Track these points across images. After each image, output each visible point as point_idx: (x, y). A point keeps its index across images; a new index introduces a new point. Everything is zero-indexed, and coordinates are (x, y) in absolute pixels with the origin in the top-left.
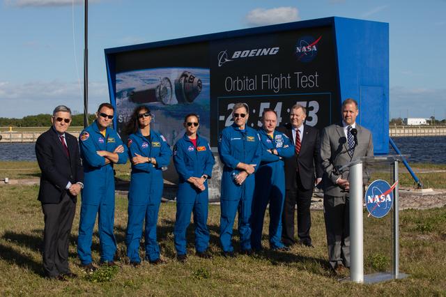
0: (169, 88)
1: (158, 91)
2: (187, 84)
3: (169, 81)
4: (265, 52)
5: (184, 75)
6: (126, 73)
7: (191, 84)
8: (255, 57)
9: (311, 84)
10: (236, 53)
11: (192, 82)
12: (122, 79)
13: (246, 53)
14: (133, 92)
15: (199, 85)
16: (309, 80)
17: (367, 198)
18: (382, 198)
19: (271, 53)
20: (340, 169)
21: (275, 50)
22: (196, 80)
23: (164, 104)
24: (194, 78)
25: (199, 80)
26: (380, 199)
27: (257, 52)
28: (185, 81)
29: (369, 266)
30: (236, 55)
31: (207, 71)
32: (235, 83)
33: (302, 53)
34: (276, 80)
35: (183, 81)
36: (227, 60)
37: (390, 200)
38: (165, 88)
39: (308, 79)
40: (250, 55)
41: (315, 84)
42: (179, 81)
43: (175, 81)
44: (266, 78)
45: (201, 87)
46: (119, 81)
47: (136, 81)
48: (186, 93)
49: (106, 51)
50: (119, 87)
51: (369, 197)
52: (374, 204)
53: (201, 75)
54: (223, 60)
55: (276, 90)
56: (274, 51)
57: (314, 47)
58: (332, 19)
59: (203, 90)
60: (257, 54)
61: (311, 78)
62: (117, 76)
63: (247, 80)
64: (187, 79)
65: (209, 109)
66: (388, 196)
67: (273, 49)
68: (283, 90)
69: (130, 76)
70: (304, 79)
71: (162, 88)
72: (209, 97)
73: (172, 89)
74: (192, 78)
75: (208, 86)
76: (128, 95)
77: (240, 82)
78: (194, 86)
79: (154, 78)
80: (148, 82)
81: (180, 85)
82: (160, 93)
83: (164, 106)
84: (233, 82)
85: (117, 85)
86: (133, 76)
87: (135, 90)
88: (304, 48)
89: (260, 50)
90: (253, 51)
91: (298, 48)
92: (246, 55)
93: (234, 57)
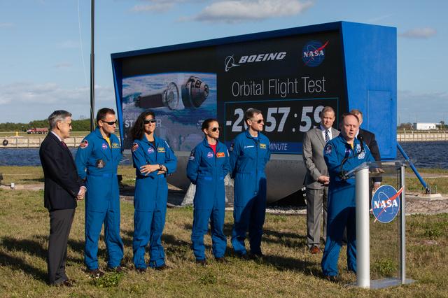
0: (175, 93)
1: (165, 95)
2: (194, 88)
3: (176, 86)
4: (272, 57)
5: (191, 80)
6: (133, 78)
7: (197, 90)
8: (262, 62)
9: (318, 89)
10: (243, 57)
11: (199, 87)
12: (129, 84)
14: (140, 97)
15: (206, 90)
16: (316, 86)
17: (374, 203)
18: (388, 203)
19: (278, 58)
20: (346, 175)
22: (203, 84)
23: (171, 109)
24: (201, 83)
25: (206, 85)
26: (386, 204)
27: (264, 57)
28: (192, 86)
29: (376, 272)
30: (243, 60)
31: (214, 76)
32: (241, 88)
33: (309, 57)
34: (283, 85)
35: (189, 86)
36: (233, 65)
38: (172, 93)
39: (315, 84)
40: (257, 60)
41: (323, 89)
42: (186, 86)
43: (182, 86)
44: (273, 83)
45: (208, 92)
46: (125, 86)
47: (143, 85)
48: (192, 98)
49: (113, 56)
50: (125, 92)
51: (376, 202)
52: (381, 209)
53: (208, 80)
54: (230, 65)
55: (283, 95)
56: (281, 56)
57: (322, 51)
58: (339, 24)
59: (210, 94)
60: (264, 59)
61: (318, 83)
62: (123, 80)
63: (254, 85)
64: (194, 83)
65: (216, 114)
66: (395, 201)
67: (280, 54)
68: (290, 95)
69: (137, 80)
70: (312, 84)
71: (168, 93)
72: (216, 102)
73: (178, 94)
74: (199, 83)
75: (214, 91)
76: (134, 100)
77: (247, 87)
78: (201, 92)
79: (160, 83)
80: (154, 87)
81: (187, 89)
82: (166, 98)
83: (170, 111)
84: (240, 88)
85: (124, 90)
86: (140, 80)
87: (142, 95)
88: (311, 52)
89: (267, 55)
90: (260, 56)
91: (305, 53)
92: (253, 60)
93: (241, 62)
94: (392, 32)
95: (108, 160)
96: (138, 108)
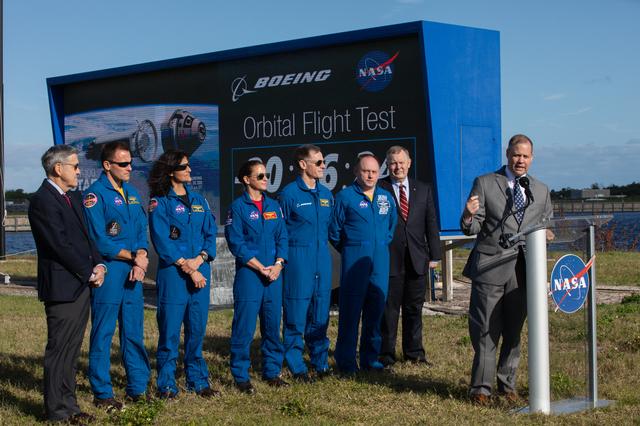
0: (151, 136)
1: (134, 140)
2: (181, 129)
3: (152, 125)
4: (308, 77)
5: (177, 116)
6: (81, 115)
7: (187, 130)
8: (291, 86)
9: (384, 124)
10: (261, 79)
11: (190, 126)
12: (75, 125)
13: (277, 80)
14: (93, 144)
15: (202, 130)
16: (380, 119)
17: (553, 282)
18: (573, 282)
19: (317, 79)
20: (511, 239)
21: (324, 74)
22: (196, 122)
23: (144, 161)
24: (193, 119)
25: (201, 123)
26: (571, 285)
27: (294, 78)
28: (178, 125)
30: (261, 83)
31: (214, 109)
32: (258, 127)
33: (368, 78)
34: (327, 120)
35: (174, 126)
36: (246, 91)
37: (584, 286)
38: (145, 136)
39: (378, 117)
40: (284, 83)
41: (391, 124)
42: (169, 124)
43: (162, 125)
44: (310, 118)
45: (204, 134)
46: (69, 127)
47: (98, 126)
48: (180, 143)
49: (49, 81)
50: (70, 136)
51: (556, 281)
52: (563, 292)
53: (205, 116)
54: (240, 91)
55: (327, 135)
56: (322, 76)
57: (388, 68)
58: (418, 25)
59: (208, 137)
60: (296, 82)
61: (384, 116)
62: (66, 119)
63: (279, 121)
64: (182, 121)
65: (218, 168)
66: (582, 279)
67: (321, 73)
68: (338, 135)
69: (88, 119)
70: (372, 117)
71: (140, 137)
72: (217, 149)
73: (156, 138)
74: (190, 120)
75: (215, 132)
76: (84, 148)
77: (268, 125)
78: (193, 133)
79: (126, 122)
80: (117, 128)
81: (171, 131)
82: (137, 144)
83: (142, 164)
84: (256, 125)
85: (67, 133)
86: (93, 118)
87: (96, 141)
88: (372, 69)
89: (300, 75)
90: (288, 76)
91: (361, 70)
92: (277, 83)
93: (257, 86)
94: (492, 37)
95: (125, 222)
96: (90, 161)
